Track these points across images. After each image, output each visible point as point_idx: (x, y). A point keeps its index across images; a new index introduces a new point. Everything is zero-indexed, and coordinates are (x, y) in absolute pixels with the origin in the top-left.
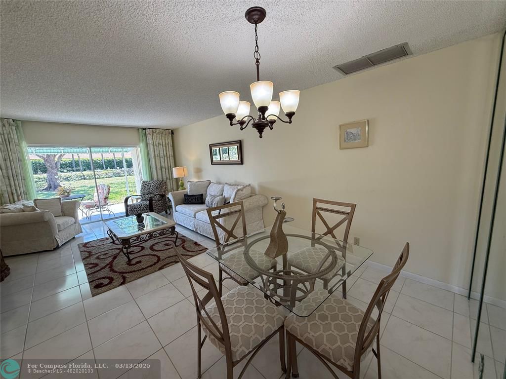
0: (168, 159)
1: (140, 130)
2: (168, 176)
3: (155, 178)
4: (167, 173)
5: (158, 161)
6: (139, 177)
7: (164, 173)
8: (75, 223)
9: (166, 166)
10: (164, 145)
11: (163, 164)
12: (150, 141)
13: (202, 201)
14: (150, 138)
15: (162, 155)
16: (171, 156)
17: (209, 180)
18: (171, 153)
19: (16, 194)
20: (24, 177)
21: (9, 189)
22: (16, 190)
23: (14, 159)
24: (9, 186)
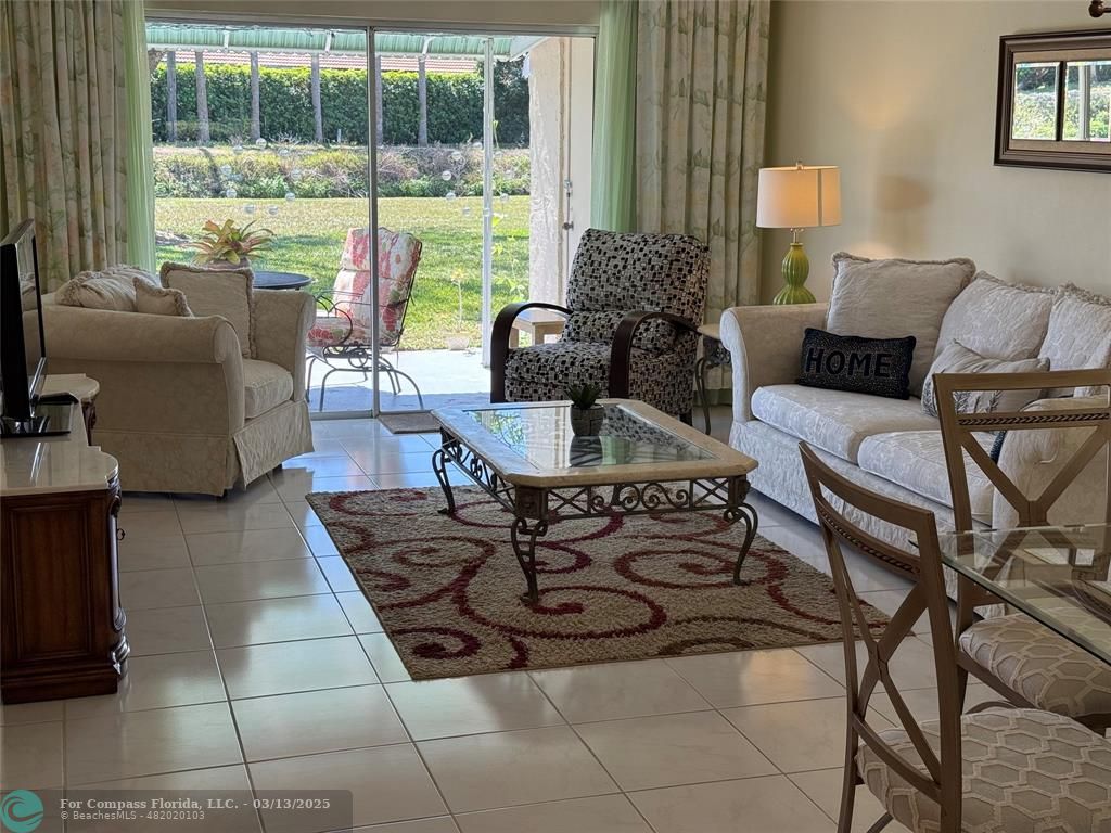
0: (738, 110)
2: (718, 213)
3: (651, 224)
4: (719, 201)
5: (678, 124)
6: (553, 206)
7: (700, 193)
8: (292, 399)
9: (721, 156)
11: (702, 143)
13: (905, 380)
15: (704, 85)
16: (752, 91)
17: (965, 262)
18: (757, 76)
19: (91, 234)
20: (123, 159)
21: (73, 204)
22: (94, 214)
23: (104, 75)
24: (73, 194)
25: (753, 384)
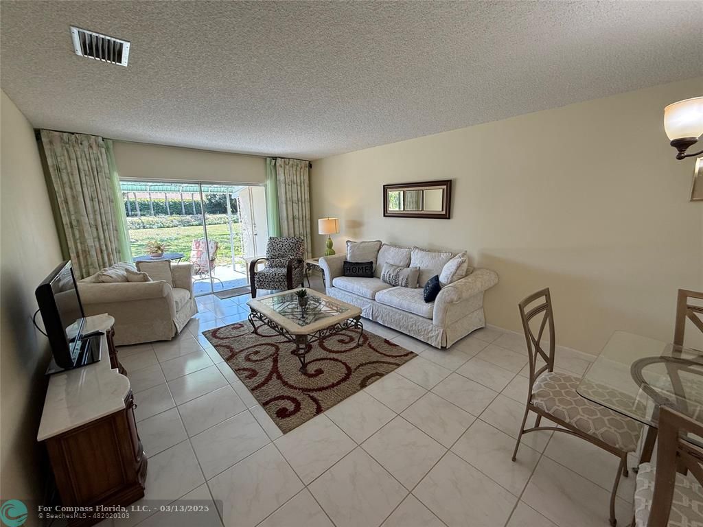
0: (304, 205)
1: (268, 159)
2: (301, 231)
3: (285, 234)
4: (301, 227)
5: (290, 209)
7: (297, 225)
8: (190, 298)
9: (301, 216)
10: (299, 184)
11: (296, 213)
12: (281, 177)
13: (372, 273)
14: (280, 171)
15: (295, 199)
16: (307, 200)
17: (379, 241)
18: (307, 196)
19: (105, 252)
20: (116, 227)
21: (97, 243)
22: (106, 245)
23: (104, 199)
24: (96, 240)
25: (332, 277)
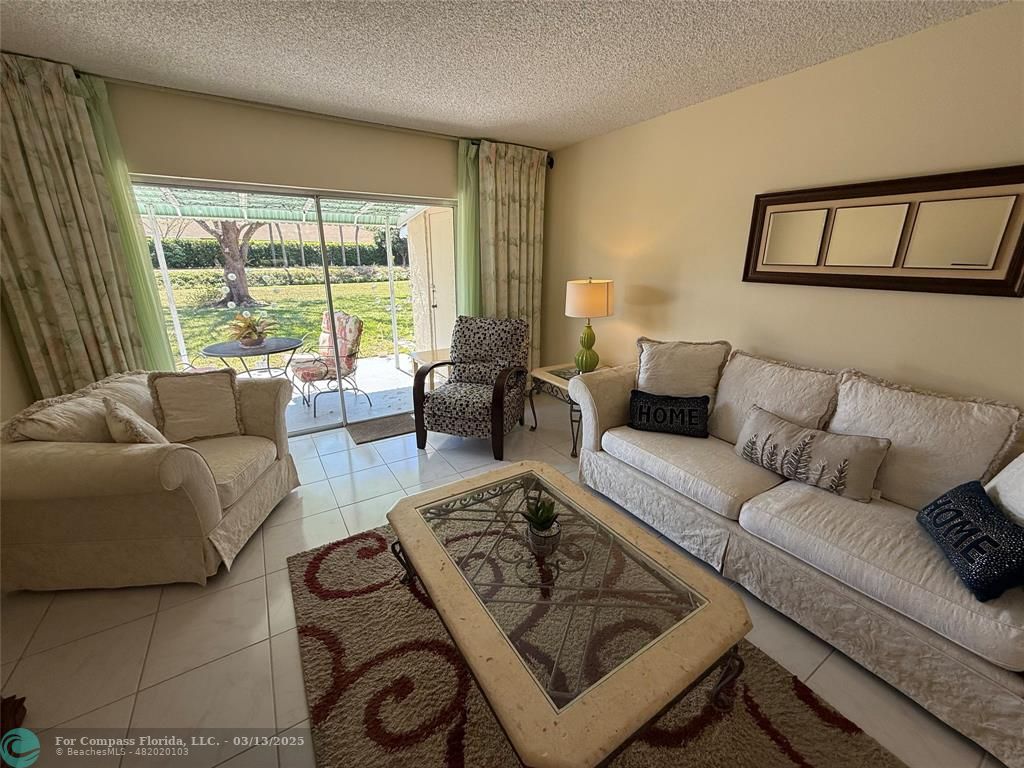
0: (531, 248)
1: (463, 144)
2: (523, 304)
3: (491, 310)
4: (523, 297)
5: (503, 256)
6: (425, 296)
7: (515, 293)
8: (277, 458)
9: (524, 273)
10: (524, 202)
11: (515, 267)
12: (488, 186)
13: (706, 425)
14: (487, 170)
15: (515, 235)
16: (538, 239)
17: (725, 343)
18: (539, 231)
19: (106, 344)
20: (127, 287)
21: (85, 325)
22: (107, 329)
24: (83, 317)
25: (602, 429)
